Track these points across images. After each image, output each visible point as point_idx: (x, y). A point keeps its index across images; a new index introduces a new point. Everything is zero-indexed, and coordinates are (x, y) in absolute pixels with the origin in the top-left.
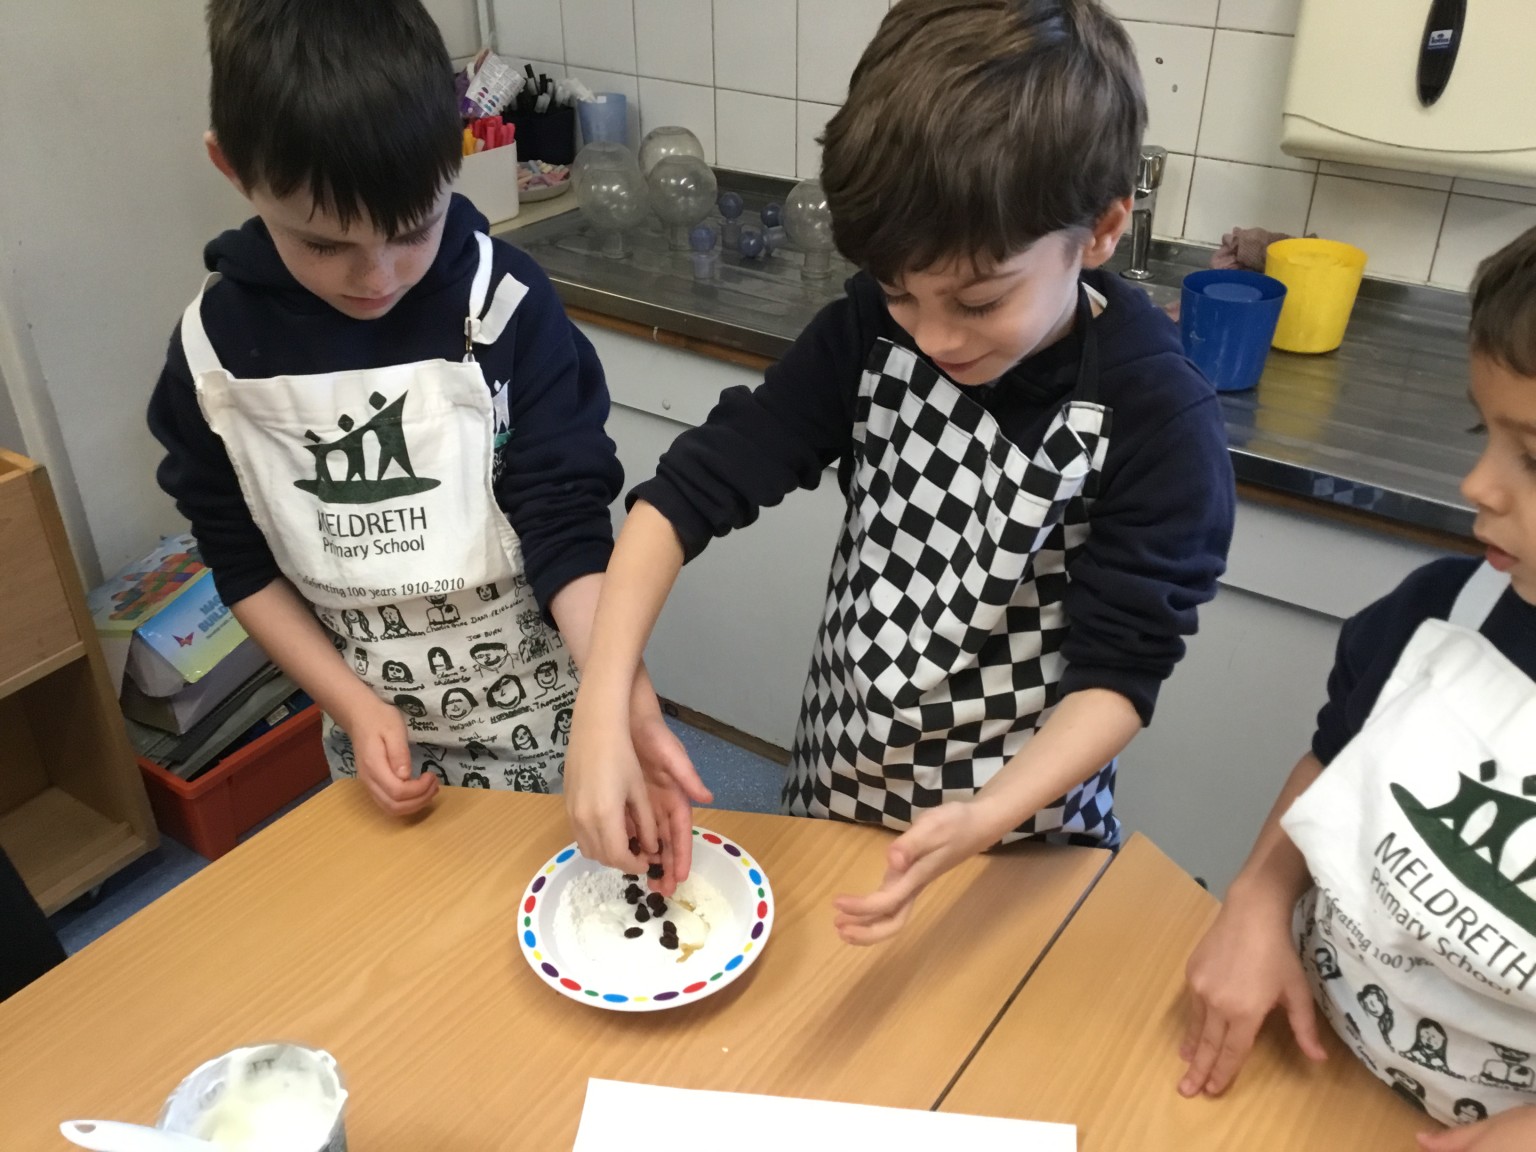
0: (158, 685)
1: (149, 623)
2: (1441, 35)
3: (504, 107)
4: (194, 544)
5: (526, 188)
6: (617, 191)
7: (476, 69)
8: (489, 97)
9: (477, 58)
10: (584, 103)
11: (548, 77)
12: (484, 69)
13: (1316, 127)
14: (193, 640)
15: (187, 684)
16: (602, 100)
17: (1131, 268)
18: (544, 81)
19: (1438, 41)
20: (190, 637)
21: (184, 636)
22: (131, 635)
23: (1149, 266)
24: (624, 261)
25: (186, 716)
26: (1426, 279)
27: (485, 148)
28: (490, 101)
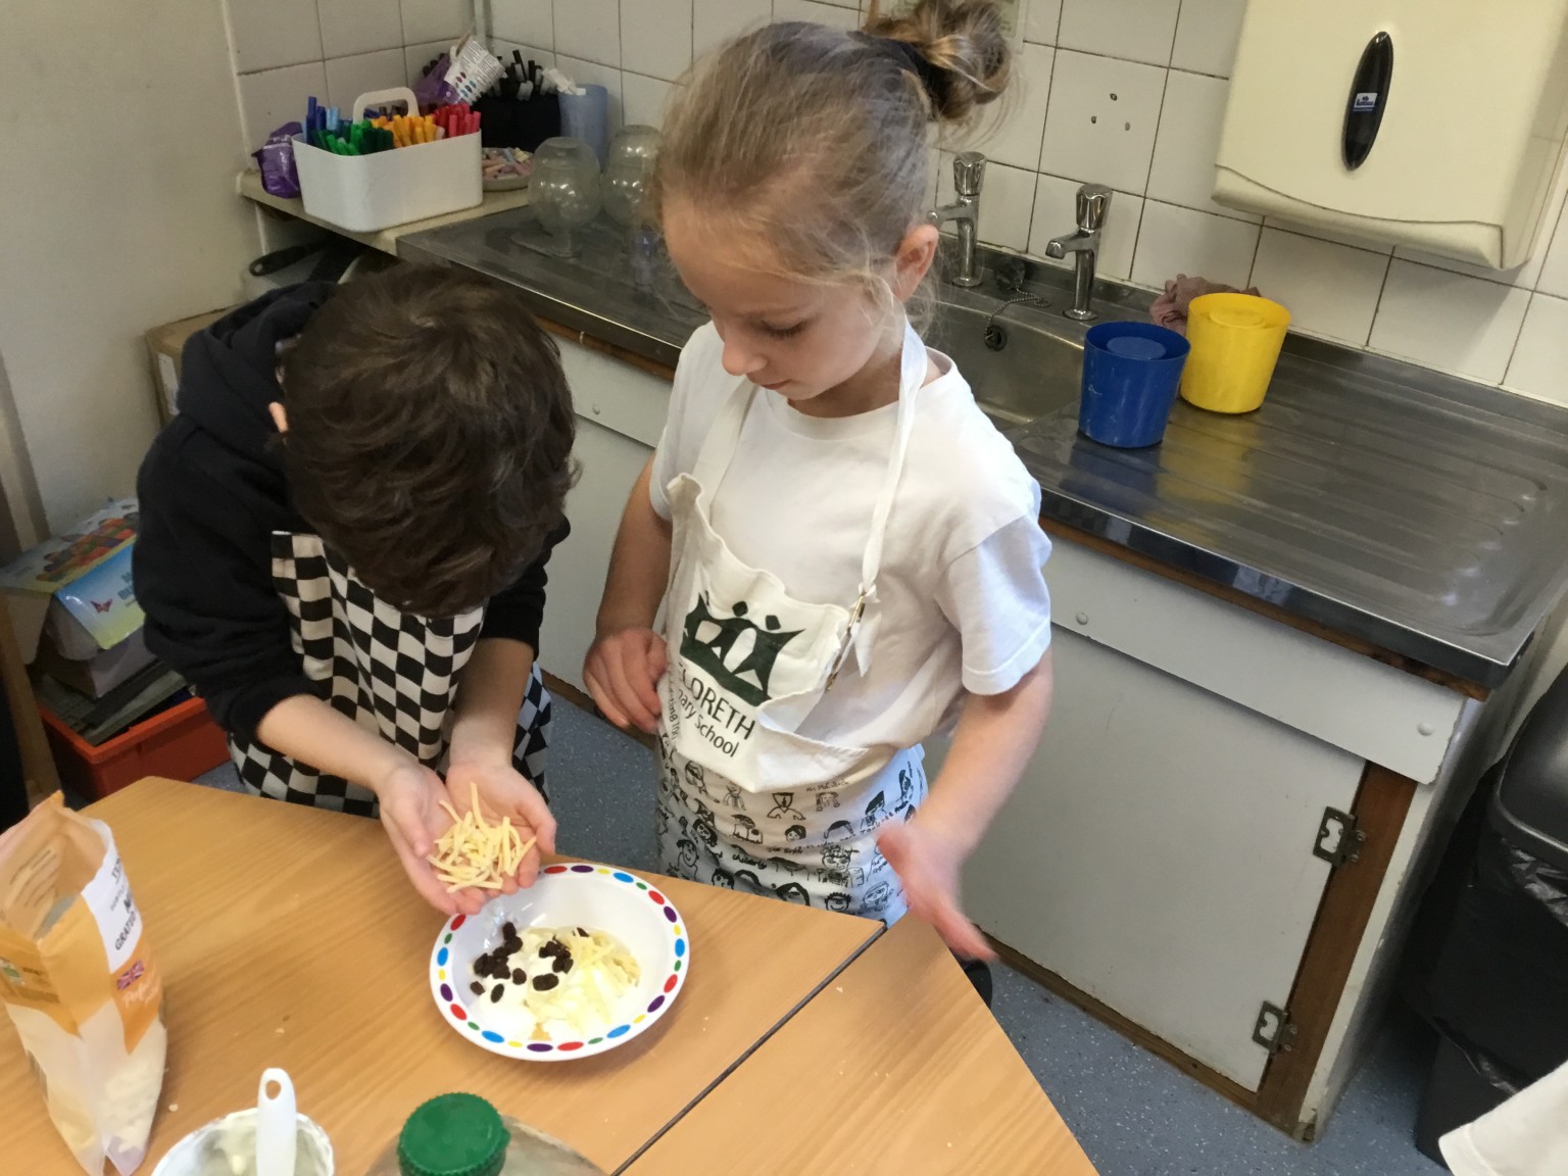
0: (74, 651)
1: (71, 588)
2: (1366, 98)
3: (481, 93)
4: (135, 509)
5: (496, 177)
6: (566, 190)
7: (458, 52)
8: (466, 82)
9: (459, 41)
10: (564, 94)
11: (536, 64)
12: (463, 53)
13: (1244, 181)
14: (111, 608)
15: (101, 650)
16: (581, 92)
17: (1073, 307)
18: (533, 67)
19: (1363, 104)
20: (108, 604)
21: (102, 601)
22: (49, 599)
23: (1091, 307)
24: (572, 261)
25: (103, 682)
26: (1364, 343)
27: (447, 135)
28: (467, 87)
